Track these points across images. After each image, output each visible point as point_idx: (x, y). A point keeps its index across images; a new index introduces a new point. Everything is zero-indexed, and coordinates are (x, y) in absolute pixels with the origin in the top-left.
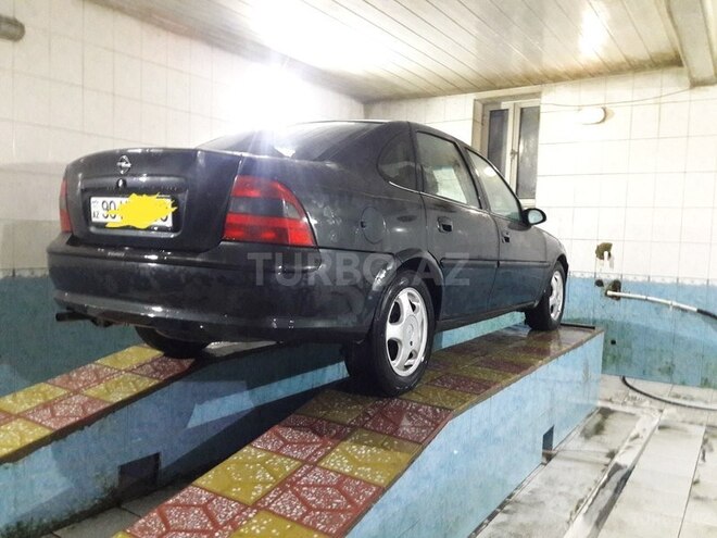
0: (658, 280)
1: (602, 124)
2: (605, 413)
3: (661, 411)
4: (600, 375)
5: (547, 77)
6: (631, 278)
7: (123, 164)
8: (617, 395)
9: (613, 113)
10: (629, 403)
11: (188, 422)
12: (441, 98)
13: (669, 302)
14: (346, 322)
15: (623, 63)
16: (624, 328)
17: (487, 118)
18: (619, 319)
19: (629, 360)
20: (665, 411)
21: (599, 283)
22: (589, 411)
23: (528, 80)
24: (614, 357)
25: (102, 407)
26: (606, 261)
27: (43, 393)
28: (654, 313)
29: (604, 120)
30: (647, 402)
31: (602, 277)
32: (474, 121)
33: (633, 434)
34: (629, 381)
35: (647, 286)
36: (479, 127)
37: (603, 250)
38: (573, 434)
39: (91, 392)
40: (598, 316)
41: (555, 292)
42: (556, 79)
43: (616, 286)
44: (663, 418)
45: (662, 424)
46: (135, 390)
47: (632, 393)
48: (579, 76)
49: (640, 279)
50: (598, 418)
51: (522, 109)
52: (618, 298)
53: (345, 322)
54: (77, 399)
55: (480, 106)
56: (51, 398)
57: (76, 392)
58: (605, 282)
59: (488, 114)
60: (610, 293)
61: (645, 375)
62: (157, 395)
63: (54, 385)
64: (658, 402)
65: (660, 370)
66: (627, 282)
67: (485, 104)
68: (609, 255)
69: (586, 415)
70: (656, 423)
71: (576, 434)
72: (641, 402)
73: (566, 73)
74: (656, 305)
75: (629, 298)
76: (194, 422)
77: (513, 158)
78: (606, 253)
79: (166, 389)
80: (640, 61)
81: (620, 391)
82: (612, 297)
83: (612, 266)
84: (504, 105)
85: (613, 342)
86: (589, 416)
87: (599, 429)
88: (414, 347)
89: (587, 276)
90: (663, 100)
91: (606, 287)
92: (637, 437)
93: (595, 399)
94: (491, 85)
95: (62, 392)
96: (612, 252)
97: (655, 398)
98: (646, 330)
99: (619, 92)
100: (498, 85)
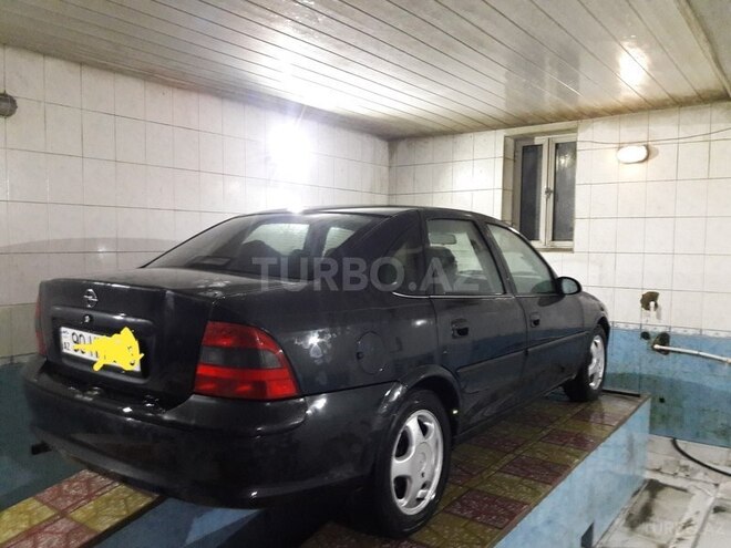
0: (711, 334)
1: (645, 163)
2: (654, 487)
3: (717, 485)
4: (648, 436)
5: (583, 113)
6: (680, 331)
7: (90, 298)
8: (667, 464)
9: (657, 151)
10: (682, 474)
11: (186, 537)
12: (469, 135)
13: (724, 359)
14: (342, 474)
15: (667, 100)
16: (674, 385)
17: (520, 155)
18: (667, 376)
19: (680, 419)
20: (722, 486)
21: (645, 335)
22: (635, 488)
23: (562, 116)
24: (663, 416)
25: (87, 538)
26: (653, 313)
27: (29, 513)
28: (707, 369)
29: (646, 159)
30: (701, 474)
31: (650, 329)
32: (505, 159)
33: (685, 520)
34: (681, 444)
35: (699, 340)
36: (511, 164)
37: (649, 300)
38: (617, 523)
39: (79, 515)
40: (645, 372)
41: (595, 361)
42: (594, 115)
43: (664, 338)
44: (719, 495)
45: (717, 504)
46: (125, 513)
47: (684, 461)
48: (617, 113)
49: (690, 332)
50: (645, 496)
51: (557, 145)
52: (667, 352)
53: (338, 474)
54: (63, 525)
55: (511, 142)
56: (36, 522)
57: (63, 514)
58: (652, 335)
59: (521, 150)
60: (657, 346)
61: (698, 437)
62: (150, 516)
63: (43, 502)
64: (714, 473)
65: (715, 432)
66: (677, 335)
67: (517, 139)
68: (656, 305)
69: (632, 493)
70: (710, 502)
71: (620, 521)
72: (695, 472)
73: (603, 110)
74: (710, 361)
75: (680, 352)
76: (192, 537)
77: (548, 198)
78: (652, 304)
79: (160, 507)
80: (686, 97)
81: (671, 458)
82: (660, 351)
83: (659, 317)
84: (538, 140)
85: (662, 400)
86: (635, 494)
87: (646, 513)
88: (426, 478)
89: (631, 327)
90: (713, 137)
91: (653, 340)
92: (688, 524)
93: (643, 468)
94: (523, 122)
95: (48, 513)
96: (659, 302)
97: (709, 468)
98: (700, 388)
99: (663, 129)
100: (530, 122)
